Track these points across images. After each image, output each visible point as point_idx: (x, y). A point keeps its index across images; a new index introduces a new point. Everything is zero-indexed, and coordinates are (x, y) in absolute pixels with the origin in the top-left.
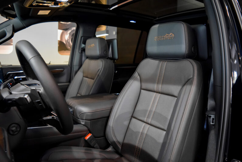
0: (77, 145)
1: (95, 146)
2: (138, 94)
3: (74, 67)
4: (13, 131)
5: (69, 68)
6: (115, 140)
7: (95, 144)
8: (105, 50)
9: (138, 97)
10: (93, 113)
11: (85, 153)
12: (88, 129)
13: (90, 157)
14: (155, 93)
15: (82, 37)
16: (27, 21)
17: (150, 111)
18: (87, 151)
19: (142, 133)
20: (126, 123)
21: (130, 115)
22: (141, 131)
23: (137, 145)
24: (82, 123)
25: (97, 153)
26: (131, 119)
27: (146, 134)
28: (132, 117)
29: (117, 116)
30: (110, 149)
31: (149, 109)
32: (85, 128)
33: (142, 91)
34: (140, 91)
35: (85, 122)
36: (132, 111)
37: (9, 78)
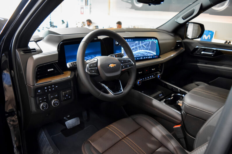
1: (181, 140)
7: (181, 138)
10: (191, 108)
12: (182, 121)
37: (196, 52)
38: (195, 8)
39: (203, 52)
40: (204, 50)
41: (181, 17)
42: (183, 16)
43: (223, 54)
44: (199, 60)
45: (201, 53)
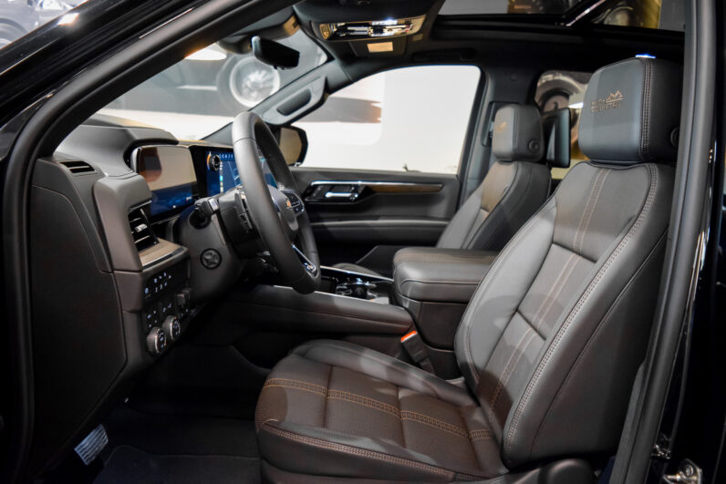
0: (383, 350)
1: (423, 364)
2: (543, 255)
3: (469, 181)
4: (207, 260)
5: (458, 184)
6: (469, 360)
7: (423, 360)
8: (535, 140)
9: (540, 262)
10: (431, 285)
11: (389, 368)
12: (414, 321)
13: (397, 379)
14: (574, 255)
15: (491, 103)
16: (355, 69)
17: (550, 299)
18: (395, 367)
19: (518, 351)
20: (500, 323)
21: (514, 305)
22: (517, 347)
23: (501, 378)
24: (404, 305)
25: (416, 379)
26: (513, 315)
27: (523, 355)
28: (517, 310)
29: (482, 303)
30: (459, 381)
31: (549, 295)
32: (407, 317)
33: (553, 246)
34: (550, 247)
35: (411, 302)
36: (521, 295)
37: (314, 195)
38: (311, 89)
39: (329, 195)
40: (332, 188)
41: (275, 108)
42: (280, 107)
43: (374, 192)
44: (322, 215)
45: (324, 197)
